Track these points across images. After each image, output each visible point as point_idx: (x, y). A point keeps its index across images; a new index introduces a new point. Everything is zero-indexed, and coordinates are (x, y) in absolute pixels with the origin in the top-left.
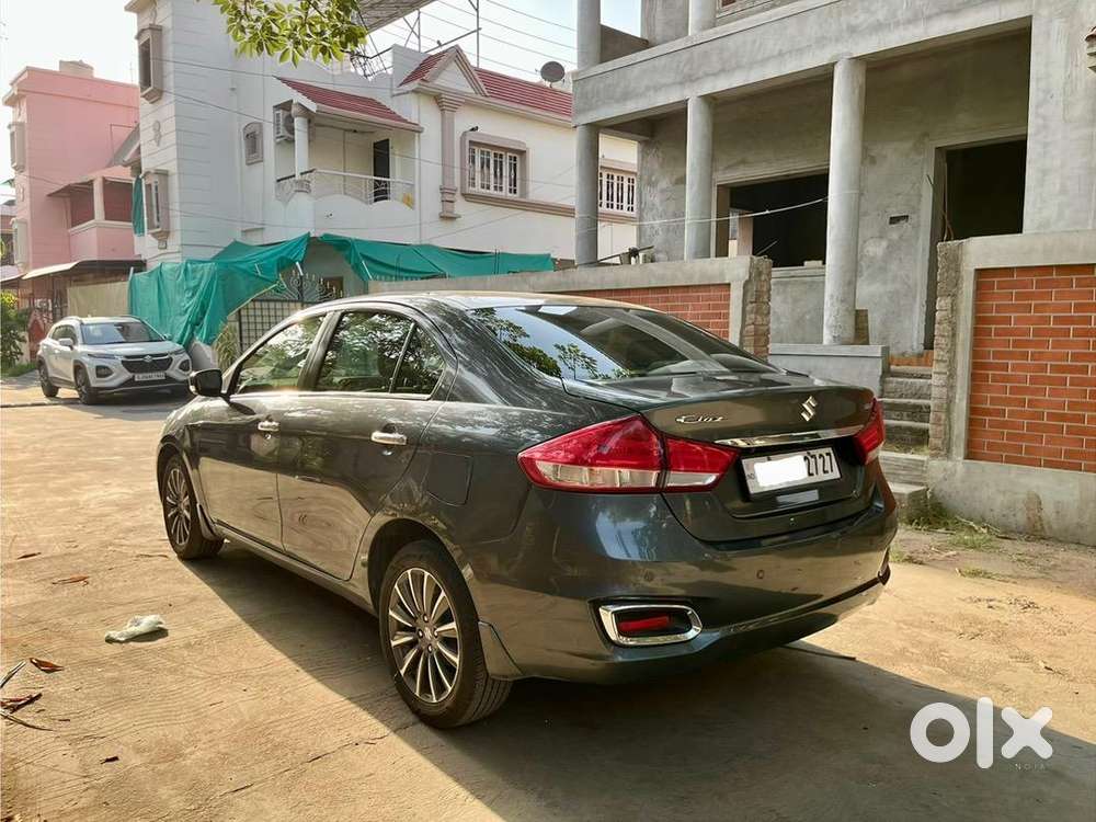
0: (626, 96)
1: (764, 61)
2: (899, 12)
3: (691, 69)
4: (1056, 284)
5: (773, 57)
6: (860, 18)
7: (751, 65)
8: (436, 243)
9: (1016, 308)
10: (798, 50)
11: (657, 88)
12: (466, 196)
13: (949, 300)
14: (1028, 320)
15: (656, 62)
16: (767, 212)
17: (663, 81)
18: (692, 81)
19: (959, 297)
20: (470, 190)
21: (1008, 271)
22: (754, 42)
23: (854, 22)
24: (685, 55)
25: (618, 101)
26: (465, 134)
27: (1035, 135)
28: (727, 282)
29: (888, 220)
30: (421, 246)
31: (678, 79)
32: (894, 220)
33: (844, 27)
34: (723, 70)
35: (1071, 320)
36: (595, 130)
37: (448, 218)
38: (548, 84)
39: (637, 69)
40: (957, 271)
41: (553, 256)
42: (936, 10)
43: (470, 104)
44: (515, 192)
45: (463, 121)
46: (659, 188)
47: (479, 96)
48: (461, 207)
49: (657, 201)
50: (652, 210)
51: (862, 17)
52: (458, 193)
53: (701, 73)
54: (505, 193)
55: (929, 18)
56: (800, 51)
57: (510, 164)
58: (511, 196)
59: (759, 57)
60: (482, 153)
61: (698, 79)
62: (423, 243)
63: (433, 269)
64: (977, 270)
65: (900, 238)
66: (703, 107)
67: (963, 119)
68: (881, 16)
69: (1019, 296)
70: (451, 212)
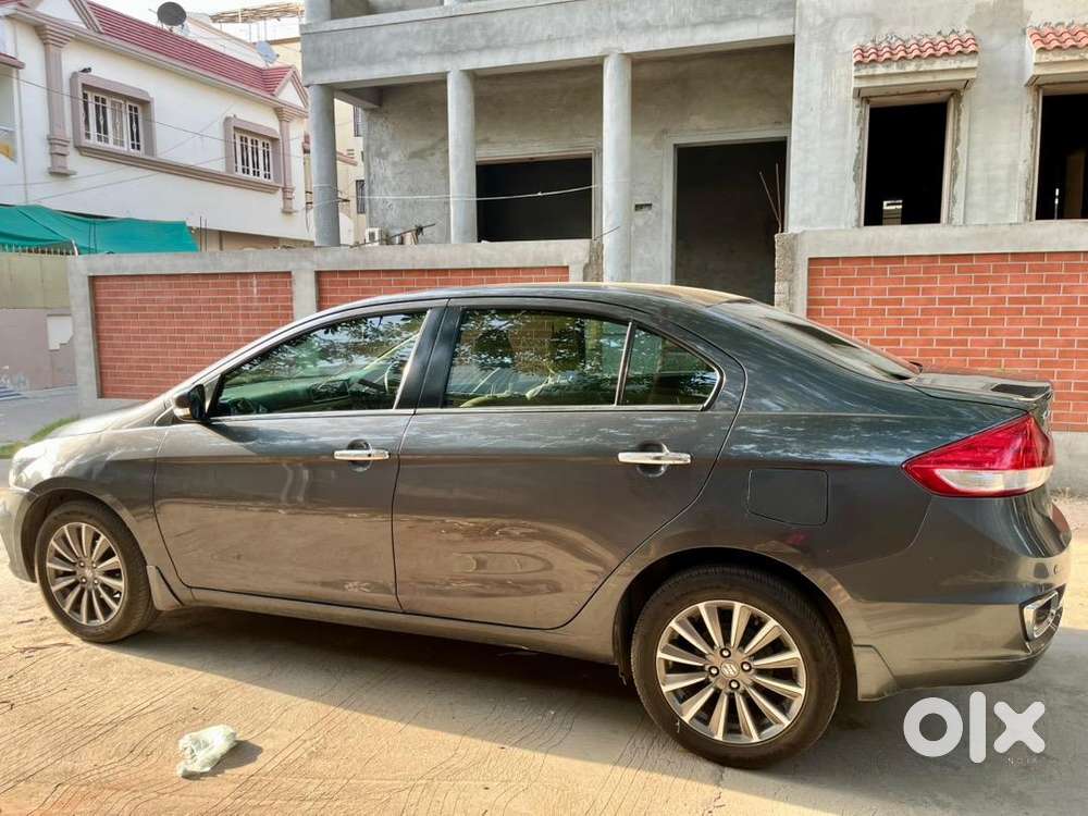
0: (370, 60)
1: (533, 44)
2: (667, 17)
3: (450, 40)
4: (874, 272)
5: (541, 41)
6: (629, 16)
7: (519, 45)
8: (45, 204)
9: (841, 292)
10: (568, 38)
11: (412, 55)
12: (80, 149)
13: (786, 284)
14: (851, 302)
15: (408, 27)
16: (539, 194)
17: (418, 48)
18: (453, 53)
19: (796, 282)
20: (85, 142)
21: (835, 260)
22: (521, 23)
23: (623, 19)
24: (443, 25)
25: (362, 63)
26: (74, 75)
27: (799, 141)
28: (565, 264)
29: (633, 207)
30: (26, 207)
31: (436, 49)
32: (638, 207)
33: (615, 22)
34: (488, 47)
35: (886, 302)
36: (332, 91)
37: (60, 174)
38: (166, 27)
39: (383, 31)
40: (793, 259)
41: (188, 224)
42: (700, 20)
43: (80, 40)
44: (139, 148)
45: (72, 60)
46: (390, 159)
47: (92, 32)
48: (74, 161)
49: (389, 173)
50: (383, 183)
51: (631, 16)
52: (71, 144)
53: (463, 48)
54: (126, 149)
55: (695, 25)
56: (570, 40)
57: (131, 114)
58: (134, 152)
59: (527, 40)
60: (97, 99)
61: (459, 51)
62: (31, 203)
63: (48, 236)
64: (810, 259)
65: (645, 223)
66: (467, 82)
67: (698, 120)
68: (650, 16)
69: (844, 282)
70: (65, 168)
